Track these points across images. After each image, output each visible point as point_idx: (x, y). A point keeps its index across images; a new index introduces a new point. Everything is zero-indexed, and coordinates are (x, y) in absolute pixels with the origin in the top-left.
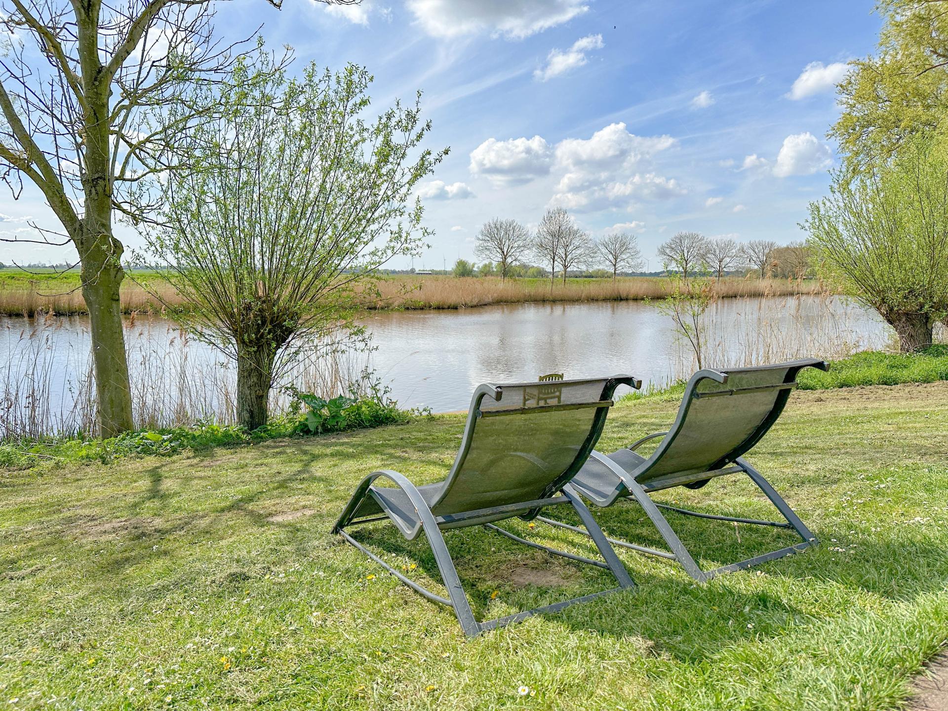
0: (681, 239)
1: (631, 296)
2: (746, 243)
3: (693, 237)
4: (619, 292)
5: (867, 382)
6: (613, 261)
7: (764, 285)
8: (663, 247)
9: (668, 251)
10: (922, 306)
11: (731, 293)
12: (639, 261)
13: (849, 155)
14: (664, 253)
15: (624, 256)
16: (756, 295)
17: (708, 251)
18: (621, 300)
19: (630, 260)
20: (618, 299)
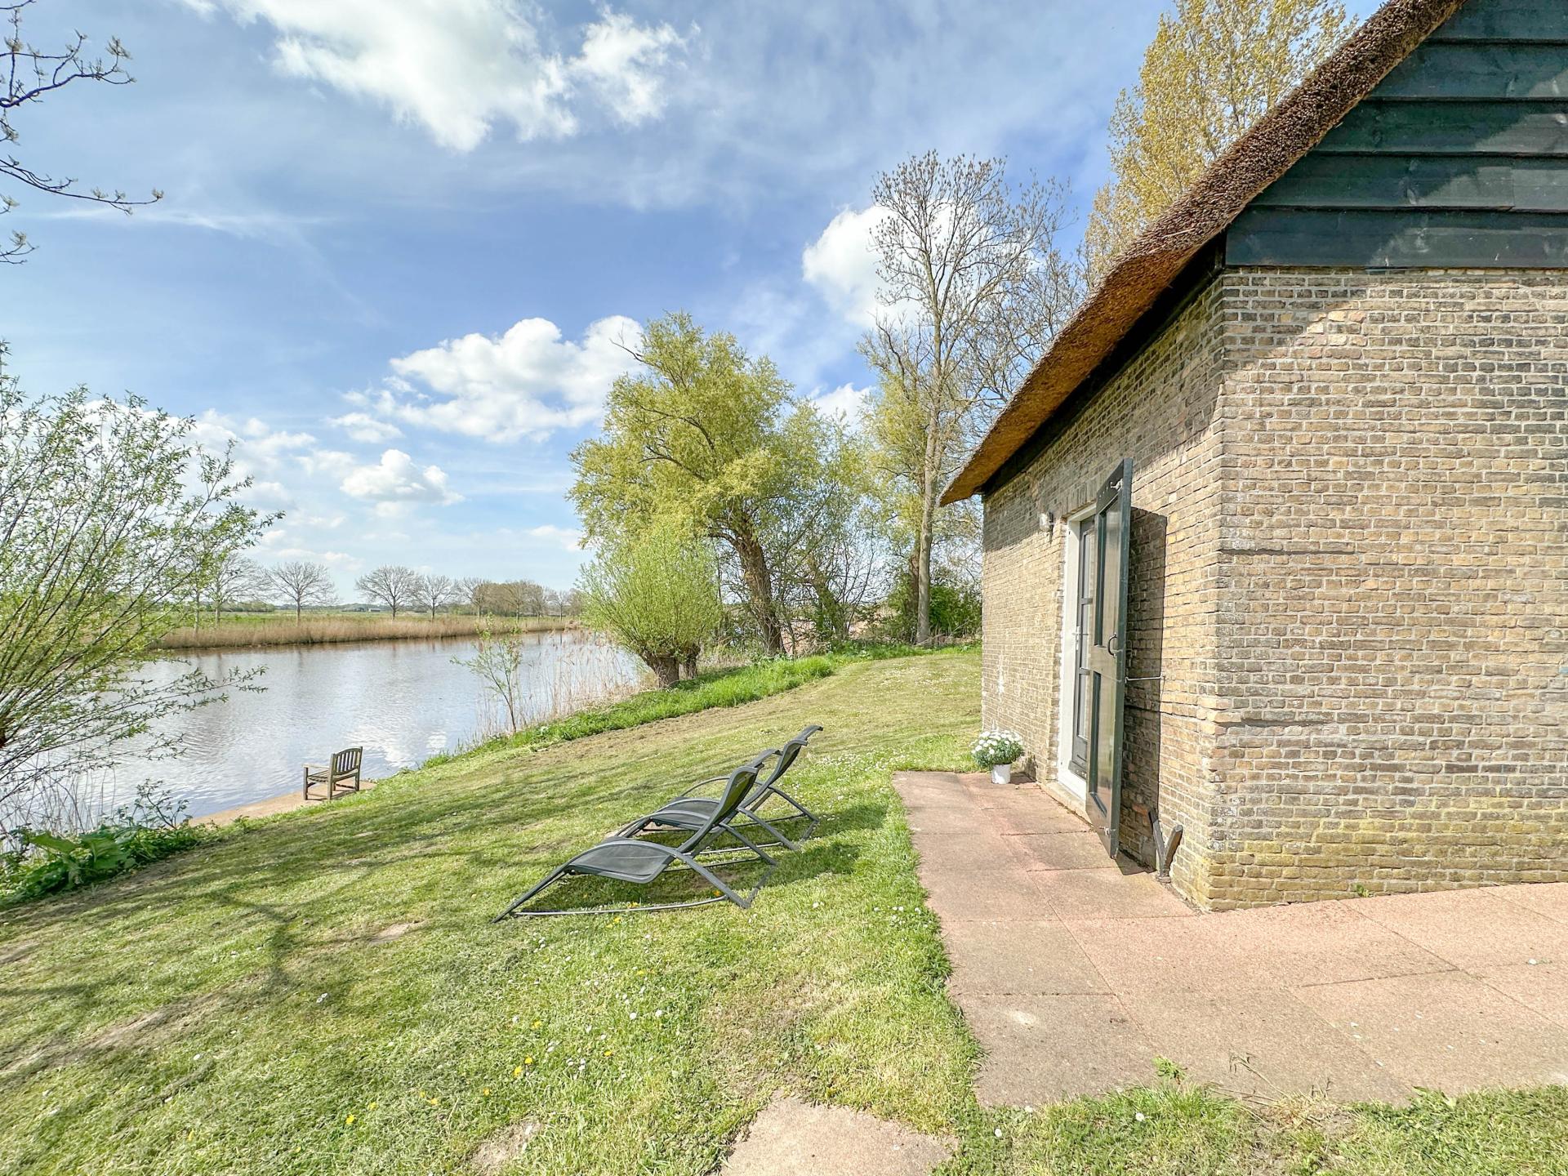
0: (386, 573)
1: (327, 639)
2: (460, 579)
3: (401, 572)
4: (309, 633)
5: (659, 718)
6: (296, 596)
7: (482, 622)
8: (363, 581)
9: (370, 585)
10: (672, 652)
11: (449, 632)
12: (334, 596)
13: (584, 517)
14: (365, 587)
15: (311, 590)
16: (473, 634)
17: (420, 587)
18: (313, 643)
19: (320, 595)
20: (309, 642)
